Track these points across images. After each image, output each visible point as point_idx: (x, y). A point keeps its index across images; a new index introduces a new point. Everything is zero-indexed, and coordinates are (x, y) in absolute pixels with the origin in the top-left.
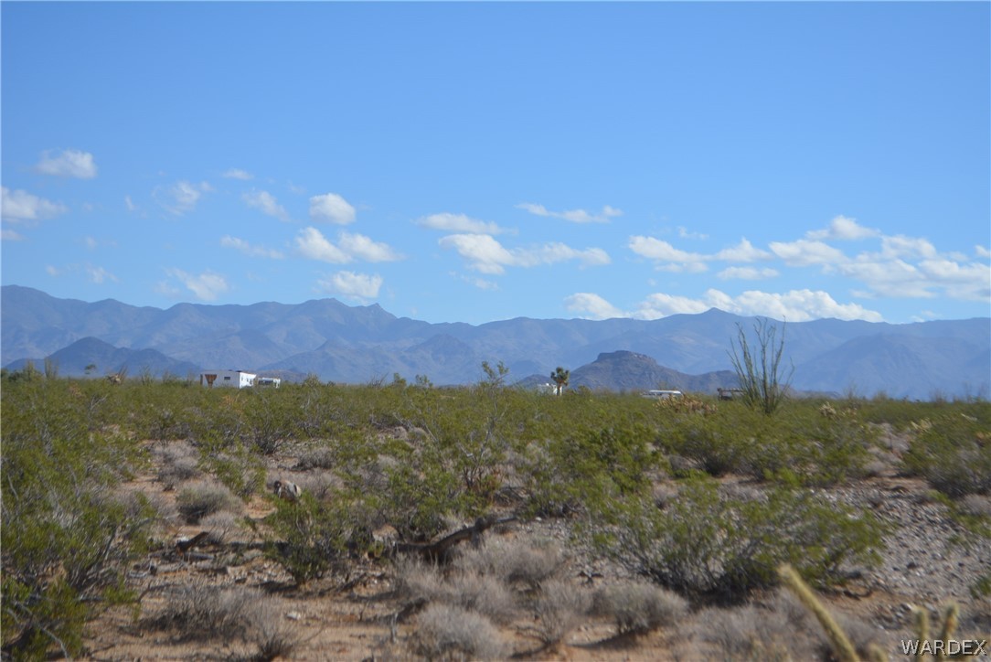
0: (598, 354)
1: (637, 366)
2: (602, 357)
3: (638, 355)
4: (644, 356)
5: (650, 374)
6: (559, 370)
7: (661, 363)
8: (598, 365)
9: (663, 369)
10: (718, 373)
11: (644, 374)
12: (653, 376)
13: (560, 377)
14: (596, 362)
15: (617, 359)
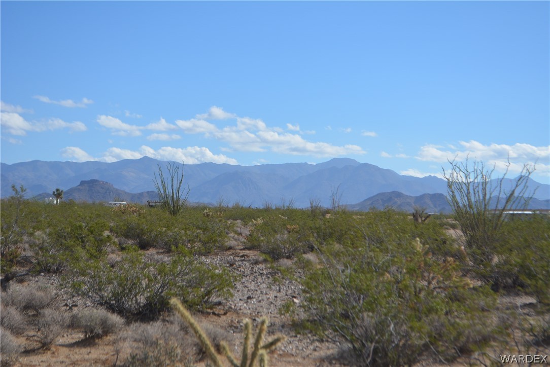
0: (80, 181)
1: (102, 188)
2: (83, 183)
3: (103, 182)
4: (107, 183)
5: (110, 193)
6: (57, 190)
7: (116, 187)
8: (81, 188)
9: (117, 190)
10: (148, 192)
11: (106, 192)
13: (58, 194)
14: (79, 185)
15: (90, 185)
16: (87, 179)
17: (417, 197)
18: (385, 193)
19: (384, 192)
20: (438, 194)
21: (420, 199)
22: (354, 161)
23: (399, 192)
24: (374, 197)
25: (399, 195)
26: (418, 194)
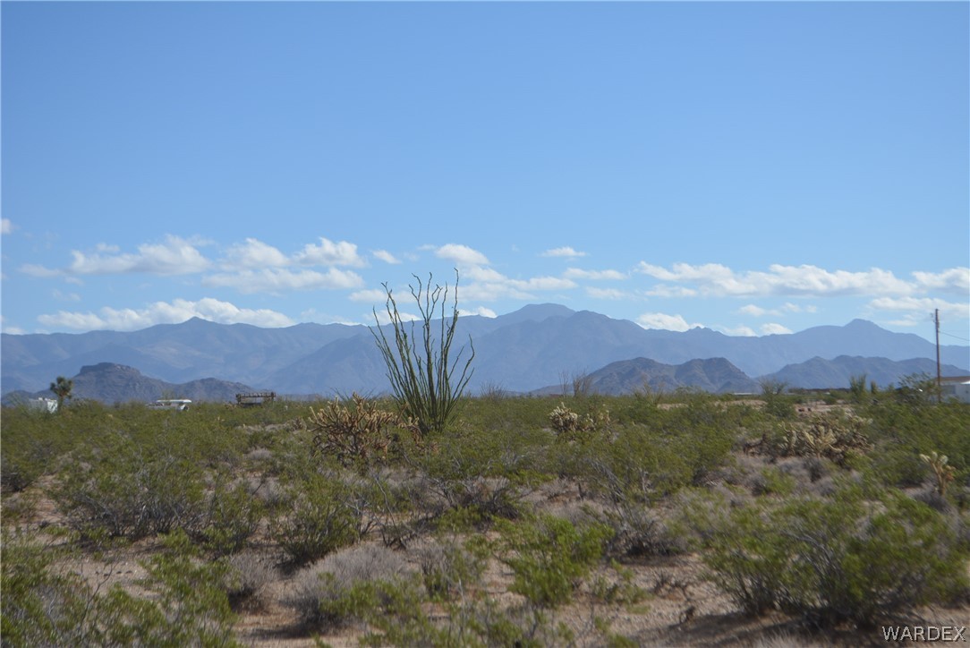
0: (80, 367)
1: (120, 377)
2: (85, 370)
3: (122, 366)
4: (128, 367)
5: (135, 385)
6: (60, 380)
7: (144, 374)
8: (82, 378)
9: (147, 379)
10: (203, 381)
11: (128, 385)
12: (137, 387)
13: (61, 389)
14: (79, 375)
15: (100, 371)
16: (93, 362)
17: (680, 366)
18: (622, 362)
19: (621, 359)
20: (715, 359)
21: (685, 369)
22: (563, 308)
23: (647, 359)
24: (604, 369)
25: (647, 364)
26: (682, 361)
